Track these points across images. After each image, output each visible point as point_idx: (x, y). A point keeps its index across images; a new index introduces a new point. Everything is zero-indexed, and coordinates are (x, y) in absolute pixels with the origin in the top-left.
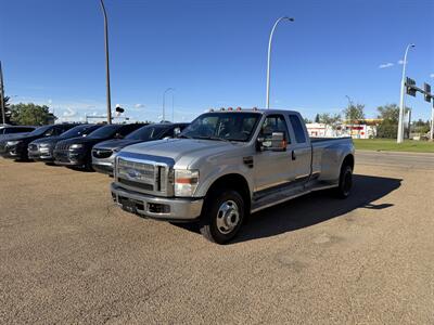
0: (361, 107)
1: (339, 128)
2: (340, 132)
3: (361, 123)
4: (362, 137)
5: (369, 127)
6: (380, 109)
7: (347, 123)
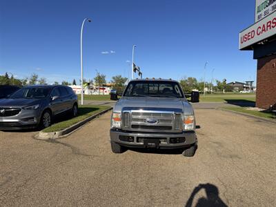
0: (104, 77)
1: (92, 89)
2: (93, 91)
3: (104, 86)
4: (105, 94)
5: (109, 88)
6: (114, 78)
7: (97, 86)
